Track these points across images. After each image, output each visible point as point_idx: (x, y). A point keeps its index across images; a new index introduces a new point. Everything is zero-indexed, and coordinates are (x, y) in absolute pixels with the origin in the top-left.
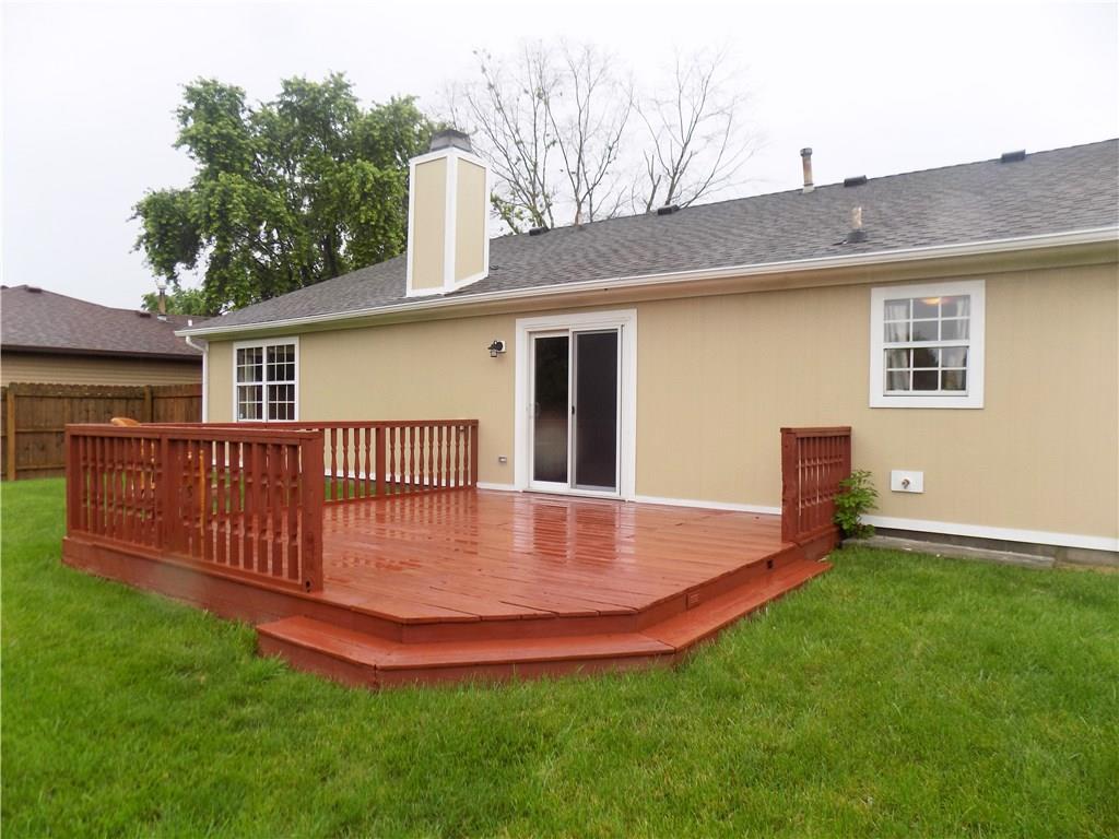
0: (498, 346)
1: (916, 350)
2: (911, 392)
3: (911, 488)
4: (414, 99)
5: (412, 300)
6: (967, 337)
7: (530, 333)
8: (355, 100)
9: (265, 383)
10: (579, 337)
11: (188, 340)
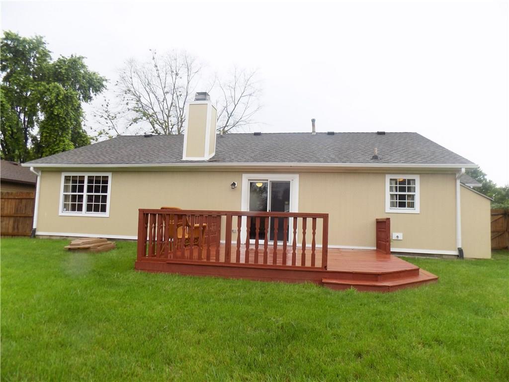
0: (234, 184)
1: (399, 195)
2: (398, 208)
3: (399, 239)
4: (83, 58)
5: (187, 161)
6: (415, 192)
7: (249, 180)
8: (49, 52)
9: (85, 194)
10: (272, 183)
11: (32, 169)
